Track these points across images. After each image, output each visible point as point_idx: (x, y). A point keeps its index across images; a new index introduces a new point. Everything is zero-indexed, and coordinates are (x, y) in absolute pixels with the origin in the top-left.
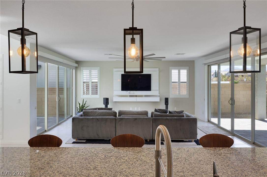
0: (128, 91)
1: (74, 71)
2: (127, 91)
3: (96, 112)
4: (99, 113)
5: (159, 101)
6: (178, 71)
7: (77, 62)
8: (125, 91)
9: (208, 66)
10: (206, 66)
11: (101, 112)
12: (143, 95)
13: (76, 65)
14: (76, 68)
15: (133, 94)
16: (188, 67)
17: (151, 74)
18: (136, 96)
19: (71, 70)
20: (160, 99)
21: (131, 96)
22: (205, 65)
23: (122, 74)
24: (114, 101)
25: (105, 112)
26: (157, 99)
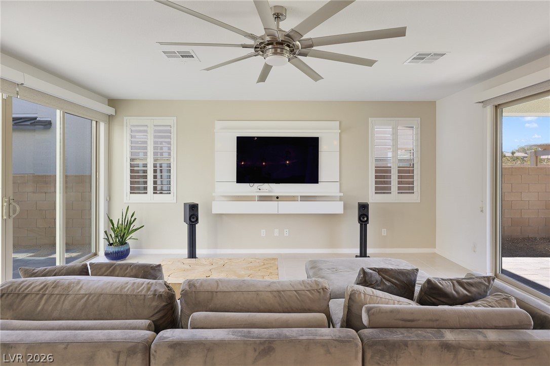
0: (256, 185)
1: (102, 127)
2: (252, 184)
3: (66, 291)
4: (80, 299)
5: (343, 213)
6: (393, 128)
7: (113, 102)
8: (247, 185)
9: (496, 107)
10: (489, 110)
11: (90, 294)
12: (298, 196)
13: (111, 111)
14: (110, 118)
15: (269, 192)
16: (420, 119)
17: (318, 138)
18: (277, 198)
19: (94, 123)
20: (345, 207)
21: (263, 198)
22: (484, 107)
23: (238, 137)
24: (214, 212)
25: (112, 295)
26: (337, 208)
